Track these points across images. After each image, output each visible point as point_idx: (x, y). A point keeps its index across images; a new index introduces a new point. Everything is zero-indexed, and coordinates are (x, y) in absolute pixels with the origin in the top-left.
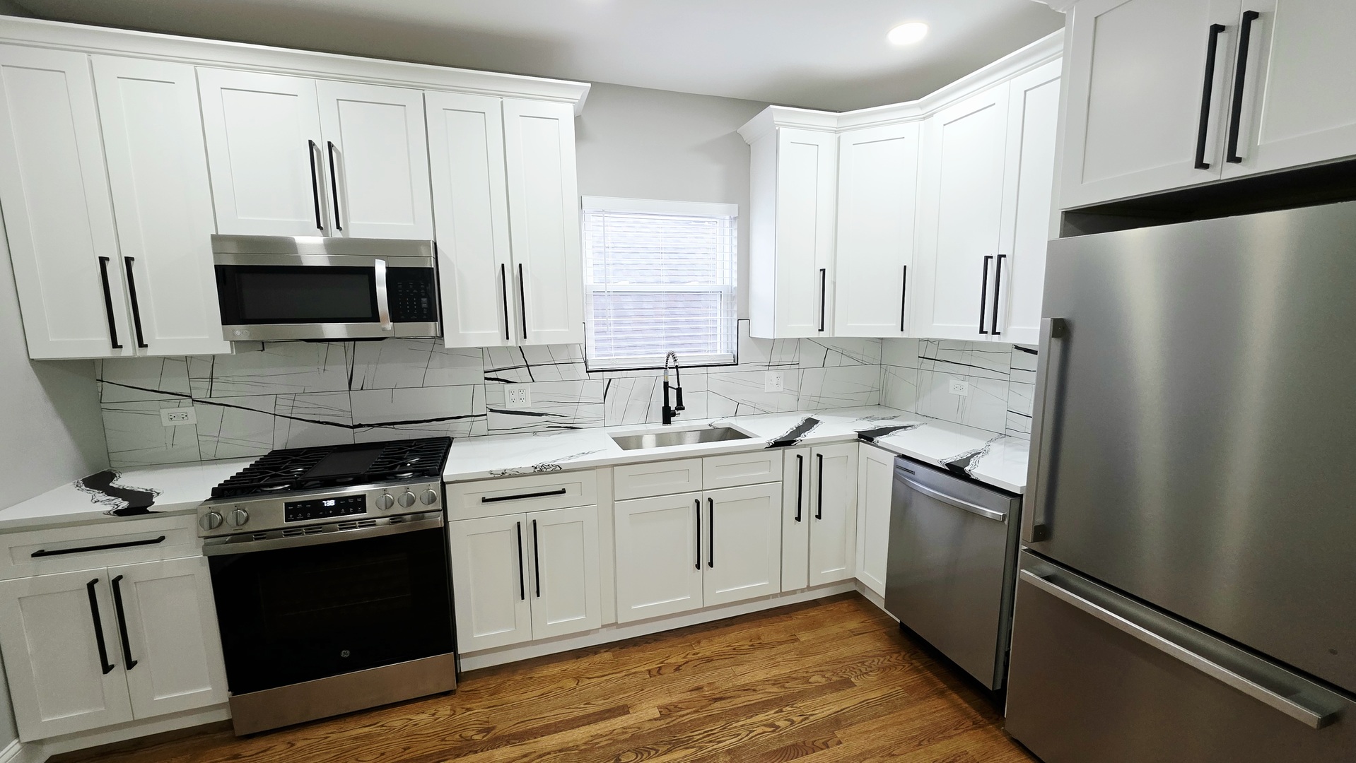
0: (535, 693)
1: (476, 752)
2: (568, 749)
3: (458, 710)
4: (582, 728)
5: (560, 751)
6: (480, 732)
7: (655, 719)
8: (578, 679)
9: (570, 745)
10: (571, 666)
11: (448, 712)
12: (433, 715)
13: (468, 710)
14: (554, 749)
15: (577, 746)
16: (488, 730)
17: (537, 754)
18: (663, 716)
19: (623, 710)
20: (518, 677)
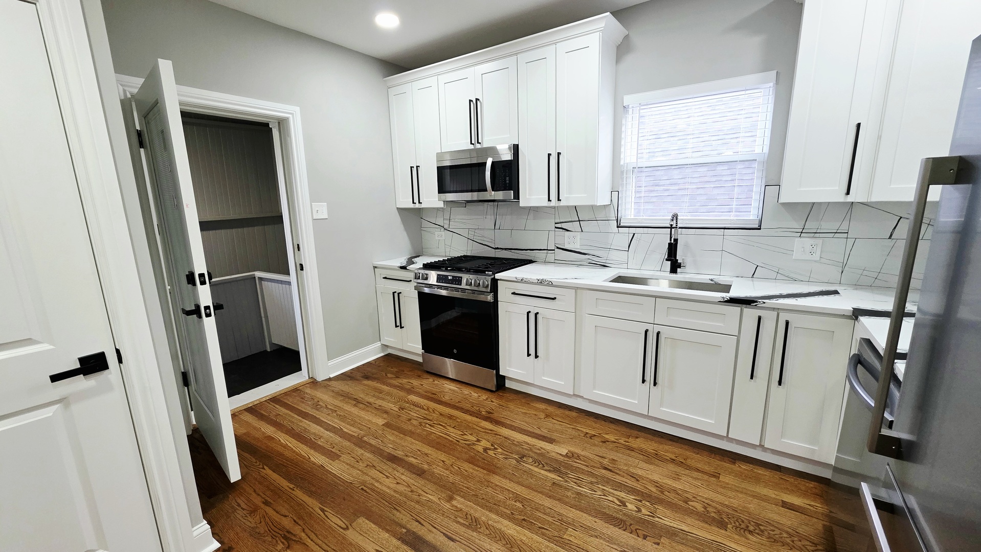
0: (522, 410)
1: (477, 417)
2: (509, 439)
3: (489, 400)
4: (524, 435)
5: (505, 438)
6: (487, 412)
7: (560, 454)
8: (547, 416)
9: (512, 438)
10: (551, 409)
11: (484, 398)
12: (480, 396)
13: (492, 402)
14: (504, 435)
15: (514, 441)
16: (490, 413)
17: (495, 433)
18: (566, 456)
19: (551, 441)
20: (523, 401)
